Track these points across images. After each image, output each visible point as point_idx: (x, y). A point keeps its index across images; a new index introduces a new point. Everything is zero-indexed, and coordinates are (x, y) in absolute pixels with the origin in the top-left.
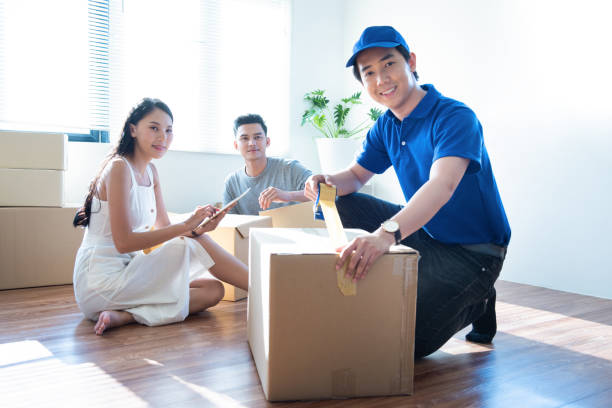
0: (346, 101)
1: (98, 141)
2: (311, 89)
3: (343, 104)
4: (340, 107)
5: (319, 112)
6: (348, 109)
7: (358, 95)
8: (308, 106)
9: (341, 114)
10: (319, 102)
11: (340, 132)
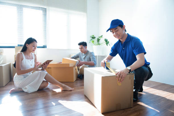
0: (99, 37)
1: (44, 48)
2: (91, 35)
3: (99, 38)
4: (98, 38)
5: (93, 40)
6: (100, 39)
7: (102, 36)
8: (91, 38)
9: (98, 40)
10: (93, 38)
11: (98, 44)
